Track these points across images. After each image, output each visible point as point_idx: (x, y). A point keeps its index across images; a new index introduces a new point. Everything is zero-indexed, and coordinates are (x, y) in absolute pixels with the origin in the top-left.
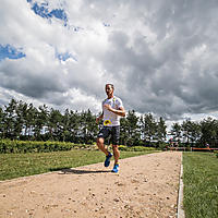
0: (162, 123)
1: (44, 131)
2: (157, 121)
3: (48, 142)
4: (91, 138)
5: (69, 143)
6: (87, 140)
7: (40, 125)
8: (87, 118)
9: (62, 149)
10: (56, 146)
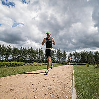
0: (65, 53)
1: (10, 58)
2: (62, 52)
3: (12, 62)
4: (33, 60)
5: (22, 63)
6: (31, 61)
7: (8, 55)
8: (31, 51)
9: (19, 65)
10: (16, 64)
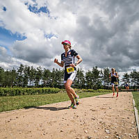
3: (44, 88)
5: (57, 89)
7: (38, 79)
9: (53, 92)
10: (49, 90)
